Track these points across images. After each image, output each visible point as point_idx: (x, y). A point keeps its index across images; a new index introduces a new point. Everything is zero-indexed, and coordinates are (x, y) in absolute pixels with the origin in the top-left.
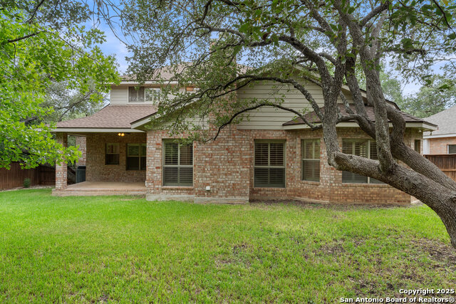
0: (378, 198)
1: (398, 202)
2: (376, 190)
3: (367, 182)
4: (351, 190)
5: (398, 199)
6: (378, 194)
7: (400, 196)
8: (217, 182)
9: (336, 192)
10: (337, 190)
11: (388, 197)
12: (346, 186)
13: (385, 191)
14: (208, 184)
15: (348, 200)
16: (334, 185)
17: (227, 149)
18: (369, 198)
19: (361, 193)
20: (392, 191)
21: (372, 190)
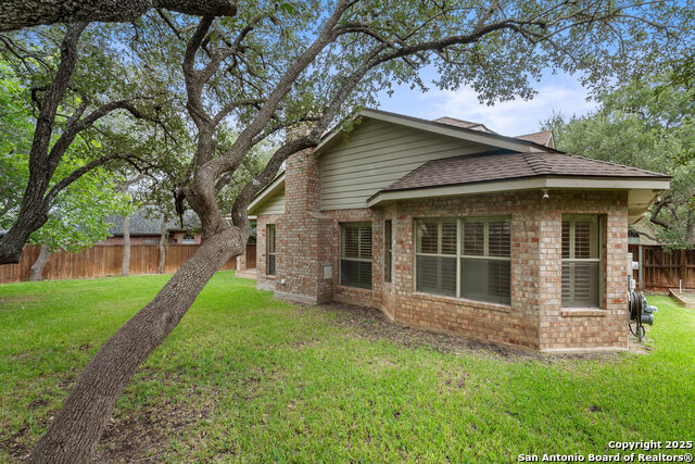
0: (471, 328)
1: (512, 341)
2: (468, 312)
3: (455, 295)
4: (425, 305)
5: (512, 337)
6: (471, 320)
7: (516, 331)
8: (291, 275)
9: (403, 306)
10: (404, 302)
11: (490, 328)
12: (417, 297)
13: (484, 316)
14: (284, 277)
15: (422, 322)
16: (400, 293)
17: (299, 236)
18: (454, 325)
19: (442, 313)
20: (498, 318)
21: (459, 311)
